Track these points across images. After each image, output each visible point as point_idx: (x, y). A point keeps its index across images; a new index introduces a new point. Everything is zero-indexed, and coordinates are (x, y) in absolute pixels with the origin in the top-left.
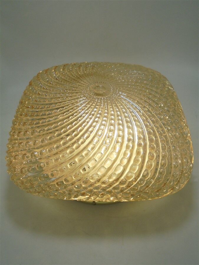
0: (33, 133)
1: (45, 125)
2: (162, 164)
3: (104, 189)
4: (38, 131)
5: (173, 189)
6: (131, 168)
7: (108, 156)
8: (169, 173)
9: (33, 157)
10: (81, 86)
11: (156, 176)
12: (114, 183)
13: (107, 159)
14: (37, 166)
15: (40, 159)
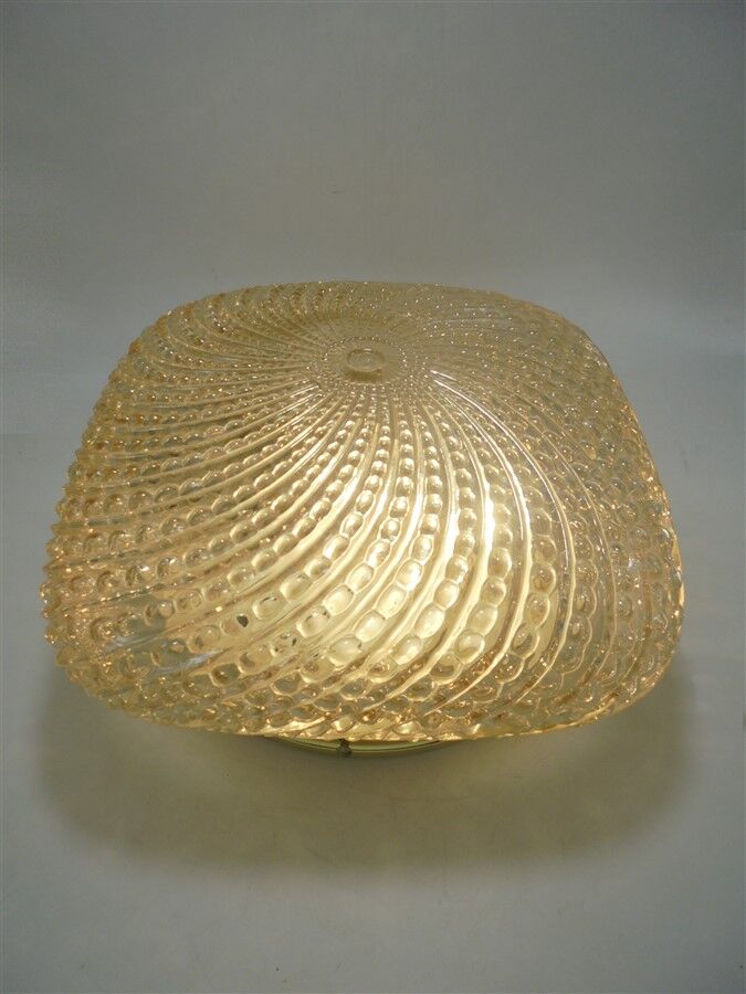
0: (134, 503)
1: (180, 474)
2: (580, 604)
3: (378, 694)
4: (154, 493)
5: (617, 693)
6: (470, 620)
7: (392, 575)
8: (603, 635)
9: (136, 582)
10: (304, 350)
11: (556, 648)
12: (414, 672)
13: (388, 587)
14: (148, 614)
15: (159, 587)
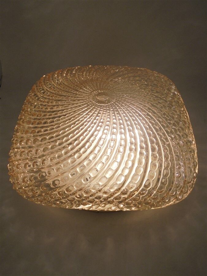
0: (35, 141)
1: (47, 133)
2: (165, 174)
3: (105, 199)
4: (40, 139)
5: (177, 199)
6: (132, 178)
7: (109, 165)
8: (171, 182)
9: (35, 167)
10: (84, 93)
11: (157, 186)
12: (116, 193)
13: (109, 169)
14: (39, 176)
15: (42, 168)
